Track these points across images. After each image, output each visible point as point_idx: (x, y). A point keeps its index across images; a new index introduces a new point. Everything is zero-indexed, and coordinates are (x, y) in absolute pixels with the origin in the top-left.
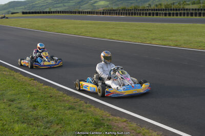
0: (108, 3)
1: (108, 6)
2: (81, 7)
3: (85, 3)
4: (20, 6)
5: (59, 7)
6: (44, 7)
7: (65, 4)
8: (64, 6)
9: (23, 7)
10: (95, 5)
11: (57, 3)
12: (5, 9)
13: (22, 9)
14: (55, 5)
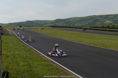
0: (112, 22)
2: (96, 23)
3: (98, 21)
4: (62, 22)
5: (83, 23)
6: (75, 23)
7: (86, 21)
8: (86, 23)
9: (63, 22)
10: (104, 22)
11: (82, 21)
12: (53, 23)
13: (62, 23)
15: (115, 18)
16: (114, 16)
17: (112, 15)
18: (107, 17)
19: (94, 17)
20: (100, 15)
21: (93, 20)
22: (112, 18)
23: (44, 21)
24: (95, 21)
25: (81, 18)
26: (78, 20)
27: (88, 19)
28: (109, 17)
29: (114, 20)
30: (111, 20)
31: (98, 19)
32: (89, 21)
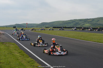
0: (91, 25)
1: (90, 27)
3: (78, 24)
6: (58, 26)
8: (68, 25)
9: (48, 25)
10: (84, 25)
11: (64, 24)
12: (39, 26)
13: (48, 26)
14: (64, 25)
15: (93, 22)
16: (92, 20)
17: (90, 19)
18: (86, 21)
19: (75, 21)
20: (80, 19)
21: (74, 23)
22: (90, 22)
23: (31, 24)
24: (76, 24)
25: (63, 21)
26: (61, 23)
27: (69, 22)
28: (88, 21)
29: (93, 24)
30: (90, 24)
31: (78, 23)
32: (71, 25)
